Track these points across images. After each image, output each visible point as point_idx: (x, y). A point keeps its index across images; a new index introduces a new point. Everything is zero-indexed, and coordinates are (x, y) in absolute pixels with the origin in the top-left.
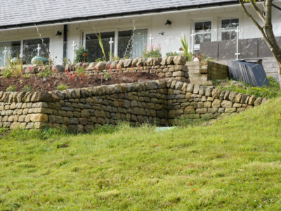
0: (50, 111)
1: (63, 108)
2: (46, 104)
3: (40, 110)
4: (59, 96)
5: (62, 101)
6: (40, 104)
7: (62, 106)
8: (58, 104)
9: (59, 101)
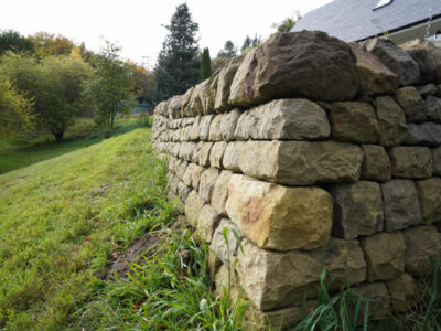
0: (347, 160)
1: (416, 132)
2: (313, 116)
3: (267, 156)
4: (391, 64)
5: (409, 94)
6: (271, 114)
7: (411, 120)
8: (389, 110)
9: (393, 95)
